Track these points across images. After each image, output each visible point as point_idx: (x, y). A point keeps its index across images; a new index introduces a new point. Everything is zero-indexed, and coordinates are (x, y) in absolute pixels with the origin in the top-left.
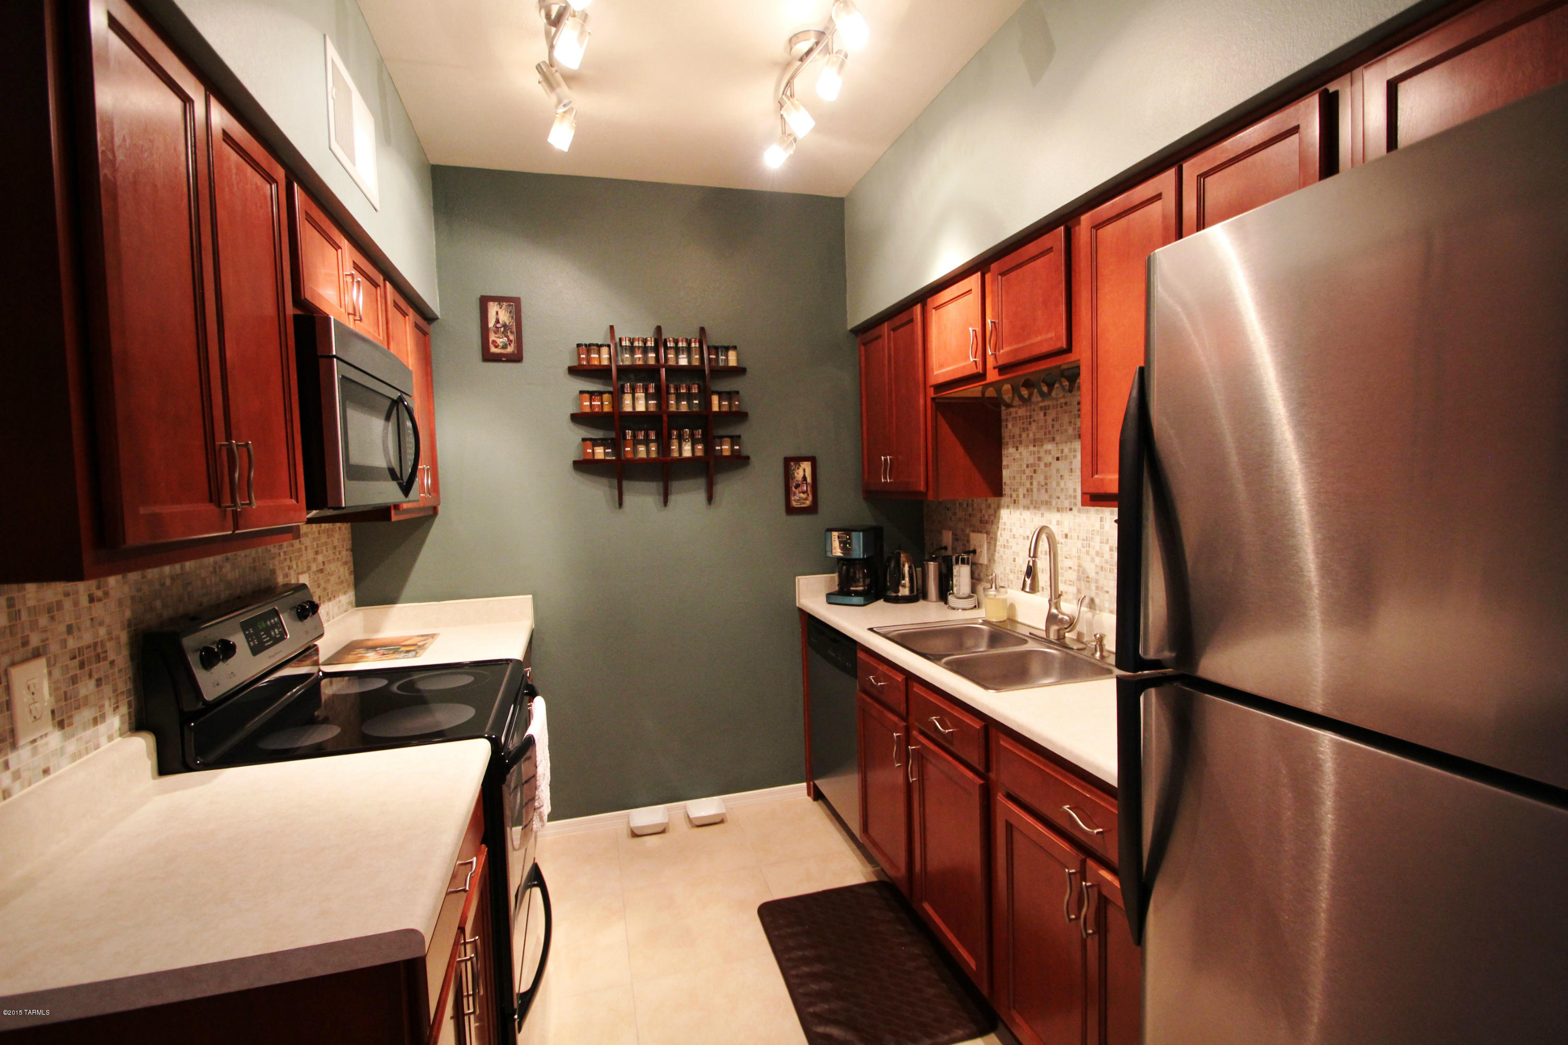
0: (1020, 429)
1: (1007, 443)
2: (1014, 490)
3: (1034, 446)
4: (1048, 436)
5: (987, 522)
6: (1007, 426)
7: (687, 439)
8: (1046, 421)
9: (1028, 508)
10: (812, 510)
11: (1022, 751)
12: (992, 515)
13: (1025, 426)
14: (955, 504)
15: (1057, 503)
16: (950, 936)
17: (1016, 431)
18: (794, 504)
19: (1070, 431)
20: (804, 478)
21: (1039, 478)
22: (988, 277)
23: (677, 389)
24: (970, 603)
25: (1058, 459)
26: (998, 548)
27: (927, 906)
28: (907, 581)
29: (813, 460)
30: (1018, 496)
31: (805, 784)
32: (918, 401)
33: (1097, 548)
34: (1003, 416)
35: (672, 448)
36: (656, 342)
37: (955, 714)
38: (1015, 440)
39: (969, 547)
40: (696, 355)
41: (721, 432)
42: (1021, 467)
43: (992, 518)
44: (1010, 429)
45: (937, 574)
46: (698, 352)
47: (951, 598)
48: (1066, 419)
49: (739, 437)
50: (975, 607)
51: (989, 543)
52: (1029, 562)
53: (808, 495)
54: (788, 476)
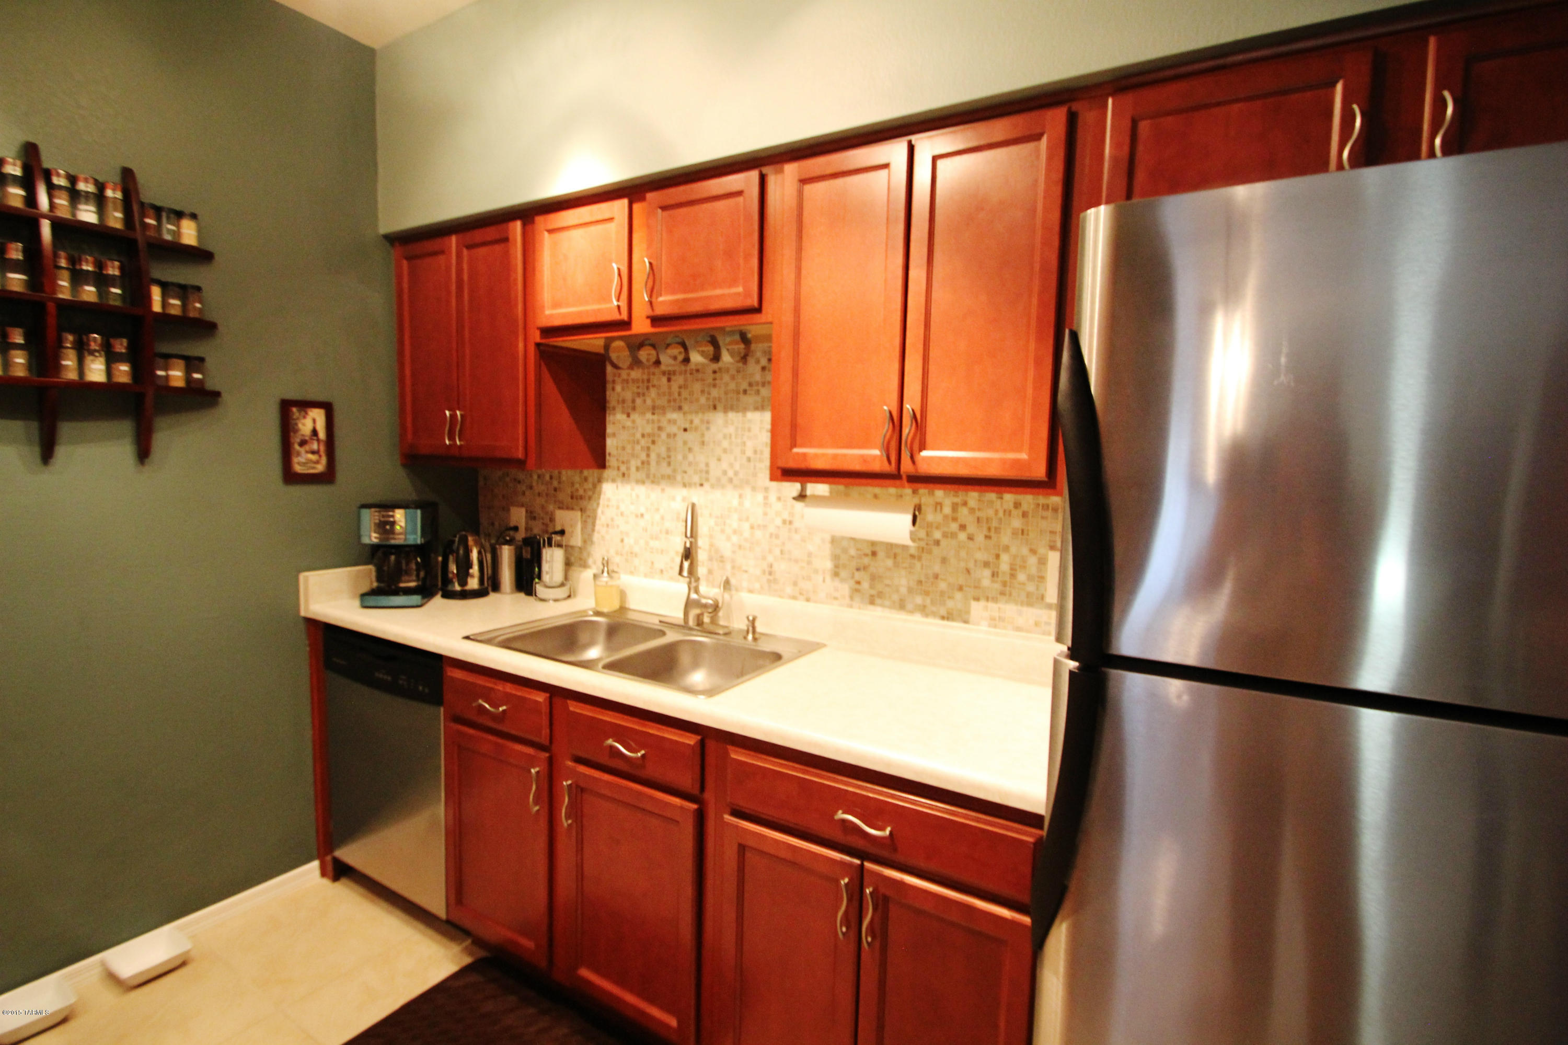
0: (633, 393)
1: (614, 409)
2: (623, 462)
3: (653, 414)
4: (672, 404)
5: (581, 498)
6: (613, 389)
7: (96, 351)
8: (670, 387)
9: (643, 483)
10: (327, 477)
11: (766, 761)
12: (590, 489)
13: (640, 390)
14: (531, 476)
15: (683, 478)
16: (630, 998)
17: (628, 395)
18: (298, 469)
19: (703, 400)
20: (315, 432)
21: (660, 449)
22: (636, 207)
23: (74, 261)
24: (562, 593)
25: (685, 430)
26: (597, 528)
27: (585, 973)
28: (475, 570)
29: (328, 408)
30: (628, 469)
31: (315, 864)
32: (517, 346)
33: (735, 525)
34: (609, 377)
35: (64, 363)
36: (26, 168)
37: (651, 731)
38: (625, 405)
39: (554, 526)
40: (116, 210)
41: (165, 348)
42: (634, 435)
43: (590, 493)
44: (617, 392)
45: (513, 560)
46: (120, 205)
47: (539, 589)
48: (697, 387)
49: (202, 360)
50: (569, 596)
51: (584, 522)
52: (685, 543)
53: (320, 456)
54: (287, 428)
